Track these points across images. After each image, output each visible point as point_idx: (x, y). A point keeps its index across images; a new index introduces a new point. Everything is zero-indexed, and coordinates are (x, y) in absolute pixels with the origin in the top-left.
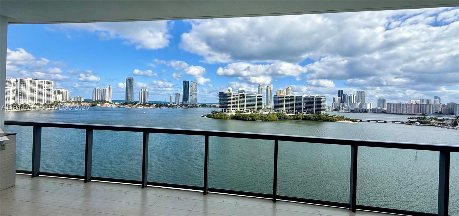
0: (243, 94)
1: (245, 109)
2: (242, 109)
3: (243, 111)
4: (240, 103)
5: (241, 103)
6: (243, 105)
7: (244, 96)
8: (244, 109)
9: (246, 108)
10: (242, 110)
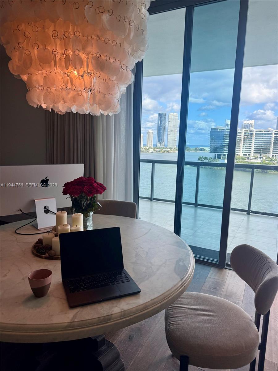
0: (251, 131)
1: (252, 154)
2: (247, 154)
3: (248, 158)
4: (244, 144)
5: (246, 144)
6: (250, 148)
7: (252, 134)
8: (249, 155)
9: (254, 153)
10: (247, 156)
